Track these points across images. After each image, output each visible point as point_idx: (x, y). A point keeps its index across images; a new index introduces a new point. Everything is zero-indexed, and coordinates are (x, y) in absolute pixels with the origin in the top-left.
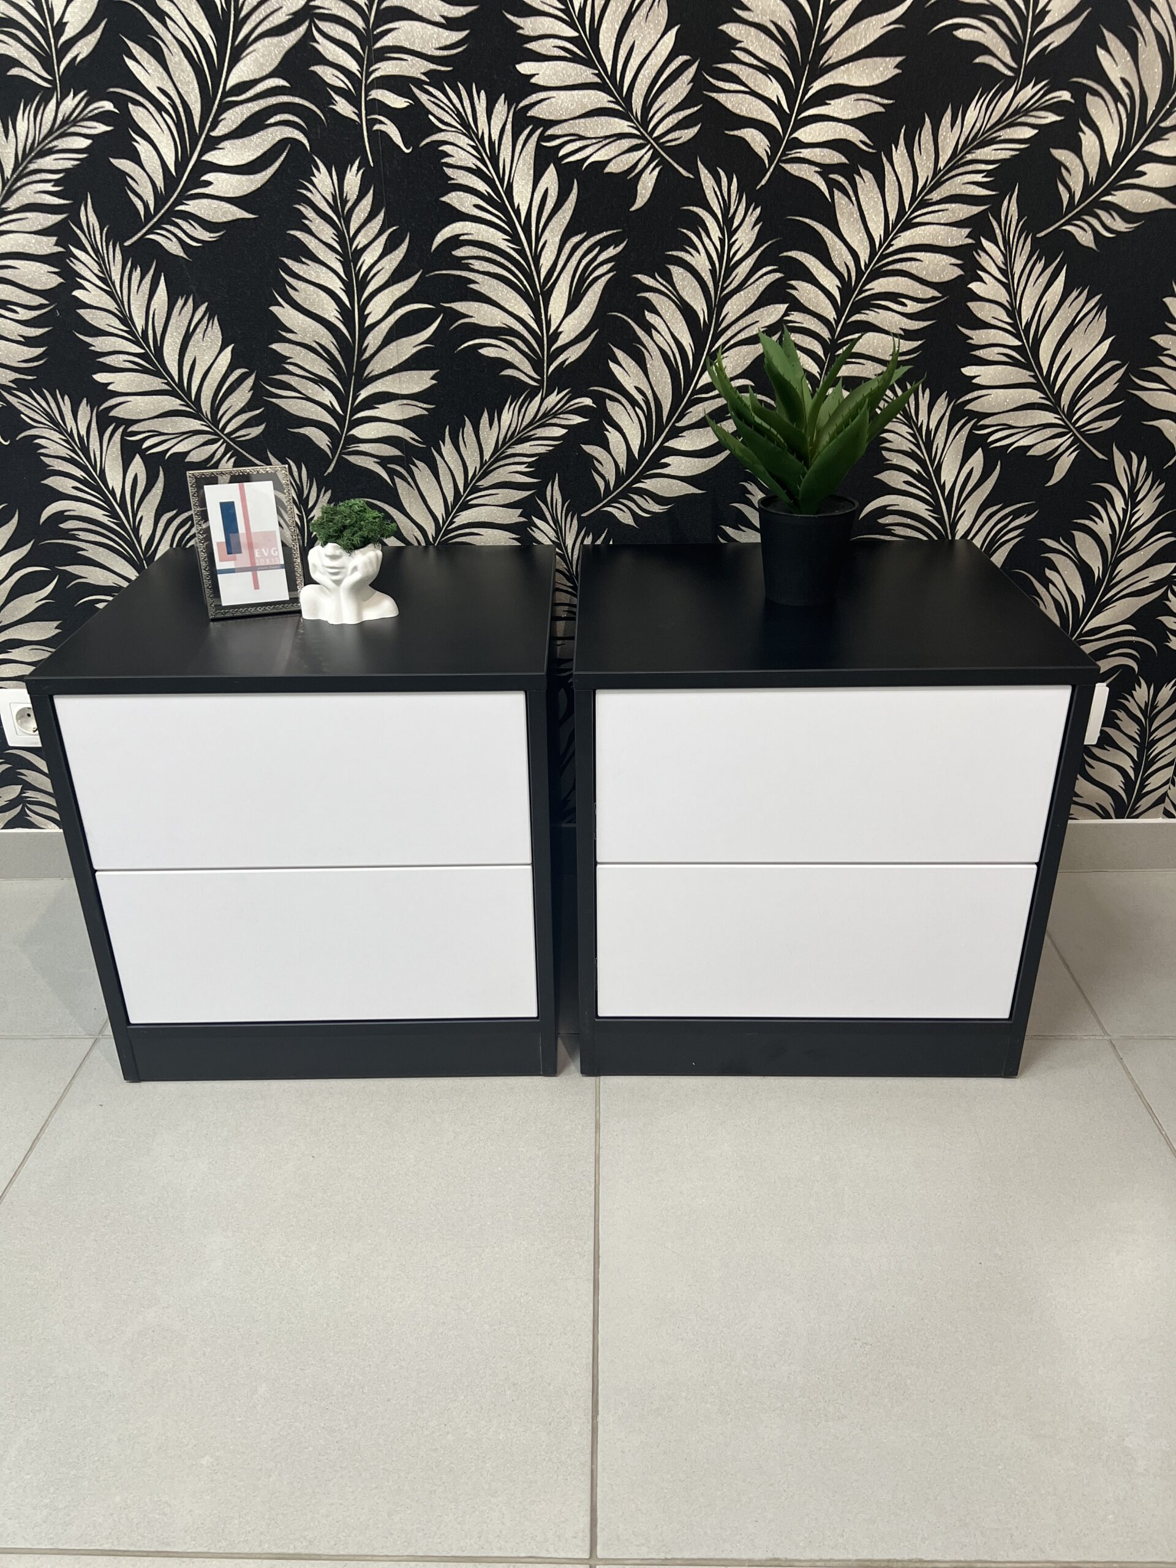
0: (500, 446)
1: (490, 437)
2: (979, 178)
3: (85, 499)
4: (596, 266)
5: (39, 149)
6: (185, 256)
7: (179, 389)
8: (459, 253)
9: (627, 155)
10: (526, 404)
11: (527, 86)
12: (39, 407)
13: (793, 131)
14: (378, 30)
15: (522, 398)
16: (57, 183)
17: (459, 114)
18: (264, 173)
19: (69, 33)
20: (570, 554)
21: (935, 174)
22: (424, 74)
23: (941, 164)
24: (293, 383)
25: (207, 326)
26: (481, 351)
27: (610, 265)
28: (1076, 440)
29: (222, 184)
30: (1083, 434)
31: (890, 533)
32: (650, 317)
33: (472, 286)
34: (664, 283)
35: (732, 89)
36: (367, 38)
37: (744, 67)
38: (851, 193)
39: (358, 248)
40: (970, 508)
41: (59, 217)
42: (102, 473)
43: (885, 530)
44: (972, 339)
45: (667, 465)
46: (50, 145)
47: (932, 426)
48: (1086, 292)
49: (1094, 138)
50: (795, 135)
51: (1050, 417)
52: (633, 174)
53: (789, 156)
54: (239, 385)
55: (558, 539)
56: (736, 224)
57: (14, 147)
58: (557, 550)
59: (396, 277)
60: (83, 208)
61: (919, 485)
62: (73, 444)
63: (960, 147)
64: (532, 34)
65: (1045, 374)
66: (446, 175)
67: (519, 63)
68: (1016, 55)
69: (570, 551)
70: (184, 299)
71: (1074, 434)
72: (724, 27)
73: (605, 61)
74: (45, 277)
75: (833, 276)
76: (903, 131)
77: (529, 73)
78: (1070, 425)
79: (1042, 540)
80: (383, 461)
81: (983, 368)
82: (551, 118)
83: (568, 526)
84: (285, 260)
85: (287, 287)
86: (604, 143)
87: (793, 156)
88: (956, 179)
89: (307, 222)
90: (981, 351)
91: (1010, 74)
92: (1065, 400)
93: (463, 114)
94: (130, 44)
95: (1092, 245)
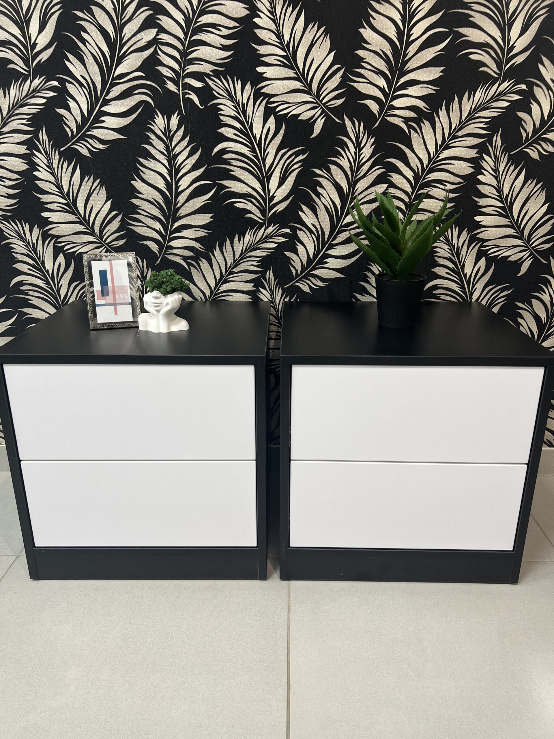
0: (243, 252)
1: (239, 247)
2: (481, 125)
3: (34, 275)
4: (293, 164)
5: (20, 103)
6: (90, 156)
7: (83, 221)
8: (225, 157)
9: (309, 111)
10: (257, 231)
11: (261, 78)
12: (13, 229)
13: (391, 101)
14: (189, 50)
15: (255, 228)
16: (28, 120)
17: (227, 91)
18: (131, 117)
19: (38, 48)
20: (277, 306)
21: (460, 123)
22: (211, 71)
23: (463, 118)
24: (141, 219)
25: (99, 190)
26: (235, 205)
27: (300, 164)
28: (532, 254)
29: (110, 122)
30: (535, 250)
31: (439, 298)
32: (320, 190)
33: (232, 173)
34: (327, 173)
35: (361, 81)
36: (183, 54)
37: (367, 71)
38: (419, 131)
39: (176, 153)
40: (479, 286)
41: (29, 136)
42: (43, 263)
43: (436, 297)
44: (479, 203)
45: (327, 263)
46: (26, 102)
47: (460, 245)
48: (535, 181)
49: (538, 107)
50: (391, 104)
51: (518, 242)
52: (312, 120)
53: (389, 113)
54: (114, 220)
55: (272, 299)
56: (362, 146)
57: (8, 102)
58: (271, 304)
59: (194, 168)
60: (41, 132)
61: (454, 275)
62: (29, 247)
63: (472, 110)
64: (264, 53)
65: (515, 221)
66: (220, 119)
67: (257, 67)
68: (499, 67)
69: (277, 305)
70: (88, 177)
71: (531, 251)
72: (357, 52)
73: (300, 67)
74: (20, 165)
75: (410, 171)
76: (444, 102)
77: (262, 72)
78: (529, 246)
79: (515, 303)
80: (185, 258)
81: (485, 217)
82: (273, 93)
83: (277, 292)
84: (139, 158)
85: (140, 172)
86: (298, 105)
87: (391, 113)
88: (470, 125)
89: (151, 141)
90: (484, 209)
91: (496, 76)
92: (526, 233)
93: (230, 91)
94: (68, 54)
95: (538, 159)
